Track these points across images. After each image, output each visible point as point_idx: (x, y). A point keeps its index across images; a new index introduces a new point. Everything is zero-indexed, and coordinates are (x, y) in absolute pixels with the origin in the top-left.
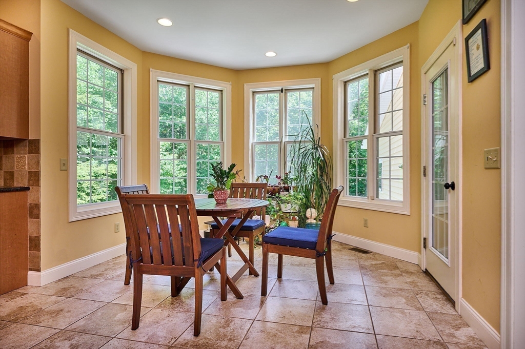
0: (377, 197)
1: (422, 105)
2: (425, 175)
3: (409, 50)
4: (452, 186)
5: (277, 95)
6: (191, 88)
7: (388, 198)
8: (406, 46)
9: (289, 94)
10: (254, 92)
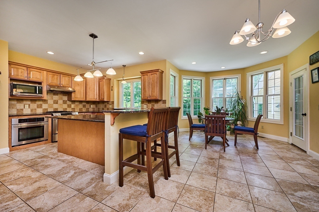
0: (267, 118)
1: (290, 86)
2: (291, 110)
3: (283, 66)
4: (305, 115)
5: (222, 80)
6: (192, 80)
7: (273, 118)
8: (282, 64)
9: (227, 80)
10: (213, 80)
